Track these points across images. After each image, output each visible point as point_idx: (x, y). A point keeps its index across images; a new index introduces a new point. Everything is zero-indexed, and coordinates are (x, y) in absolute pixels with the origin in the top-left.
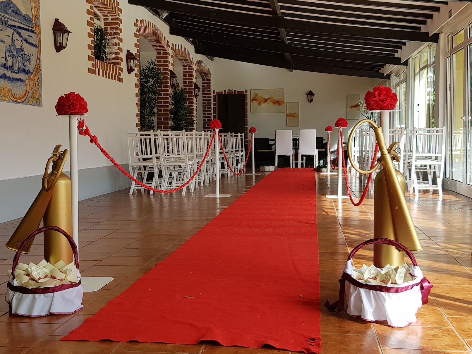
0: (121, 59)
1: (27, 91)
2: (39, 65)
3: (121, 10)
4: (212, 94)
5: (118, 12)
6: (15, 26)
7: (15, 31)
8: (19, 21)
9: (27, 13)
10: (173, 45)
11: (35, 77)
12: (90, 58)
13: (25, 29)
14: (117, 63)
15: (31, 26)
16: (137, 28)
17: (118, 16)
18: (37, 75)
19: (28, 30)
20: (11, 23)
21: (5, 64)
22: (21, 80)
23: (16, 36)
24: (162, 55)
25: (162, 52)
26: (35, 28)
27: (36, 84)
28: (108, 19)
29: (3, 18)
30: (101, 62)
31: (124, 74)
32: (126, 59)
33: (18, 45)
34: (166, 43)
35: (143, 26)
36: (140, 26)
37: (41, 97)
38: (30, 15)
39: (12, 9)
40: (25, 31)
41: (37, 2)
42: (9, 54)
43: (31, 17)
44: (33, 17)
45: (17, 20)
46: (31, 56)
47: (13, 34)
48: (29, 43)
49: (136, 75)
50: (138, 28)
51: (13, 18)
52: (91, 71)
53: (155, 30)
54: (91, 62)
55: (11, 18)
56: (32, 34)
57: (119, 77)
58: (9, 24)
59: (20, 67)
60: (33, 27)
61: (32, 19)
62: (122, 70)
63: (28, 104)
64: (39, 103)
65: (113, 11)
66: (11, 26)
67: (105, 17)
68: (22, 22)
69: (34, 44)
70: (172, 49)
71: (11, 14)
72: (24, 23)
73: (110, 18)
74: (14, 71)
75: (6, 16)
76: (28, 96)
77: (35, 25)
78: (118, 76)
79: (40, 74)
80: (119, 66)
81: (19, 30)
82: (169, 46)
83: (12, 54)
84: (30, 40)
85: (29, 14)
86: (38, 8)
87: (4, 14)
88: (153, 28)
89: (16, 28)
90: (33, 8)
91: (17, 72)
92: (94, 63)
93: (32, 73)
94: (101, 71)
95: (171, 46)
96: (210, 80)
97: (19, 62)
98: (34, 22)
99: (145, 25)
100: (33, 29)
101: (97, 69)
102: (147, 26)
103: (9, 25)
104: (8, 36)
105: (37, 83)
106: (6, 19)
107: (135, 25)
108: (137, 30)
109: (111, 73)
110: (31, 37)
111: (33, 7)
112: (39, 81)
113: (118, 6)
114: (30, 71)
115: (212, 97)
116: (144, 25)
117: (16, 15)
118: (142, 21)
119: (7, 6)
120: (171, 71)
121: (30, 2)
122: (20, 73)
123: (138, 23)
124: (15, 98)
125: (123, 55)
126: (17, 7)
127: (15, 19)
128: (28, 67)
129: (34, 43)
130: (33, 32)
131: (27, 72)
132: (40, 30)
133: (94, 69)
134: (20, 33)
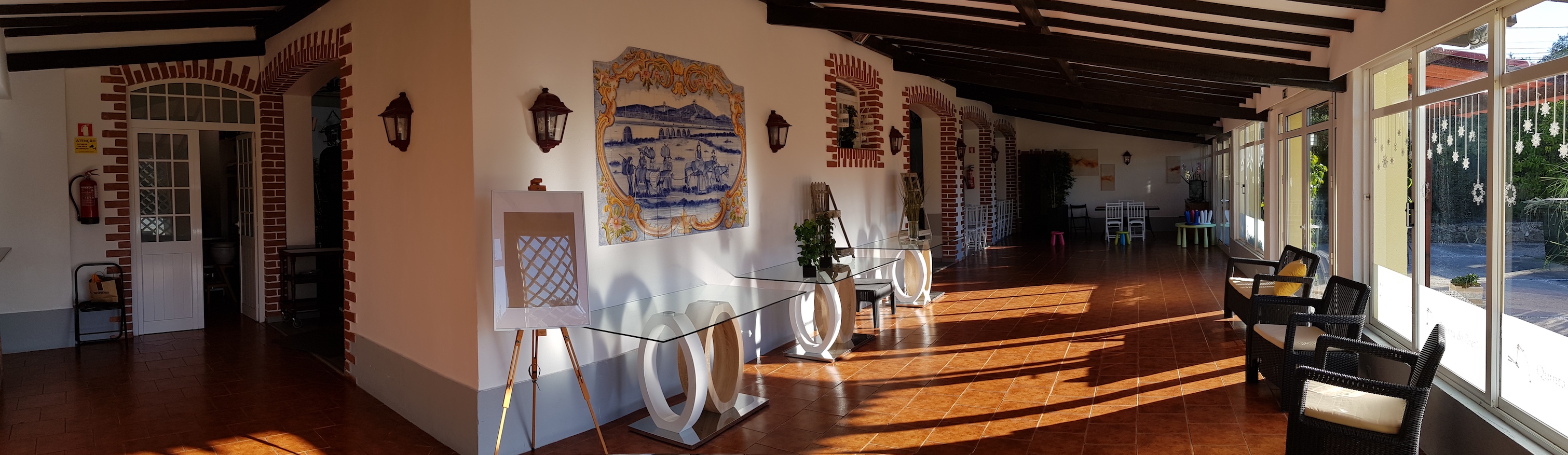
0: (882, 140)
1: (723, 212)
2: (743, 175)
3: (881, 81)
4: (1017, 154)
5: (877, 83)
6: (702, 135)
7: (702, 141)
8: (708, 126)
9: (723, 113)
10: (962, 108)
11: (737, 191)
12: (829, 149)
13: (718, 135)
14: (875, 146)
15: (729, 129)
16: (907, 97)
17: (876, 89)
18: (739, 188)
19: (724, 135)
20: (693, 132)
21: (685, 187)
22: (712, 201)
23: (704, 147)
24: (947, 122)
25: (947, 118)
26: (736, 129)
27: (737, 199)
29: (681, 130)
30: (848, 151)
31: (887, 157)
32: (889, 138)
33: (707, 157)
34: (951, 107)
35: (915, 93)
36: (911, 93)
37: (746, 215)
38: (728, 115)
39: (697, 114)
40: (720, 137)
41: (741, 96)
42: (692, 172)
43: (730, 117)
44: (734, 117)
45: (705, 126)
46: (730, 165)
47: (698, 146)
48: (727, 151)
49: (905, 154)
50: (909, 98)
51: (699, 126)
52: (830, 164)
53: (934, 95)
54: (831, 154)
55: (695, 125)
56: (730, 138)
57: (878, 162)
58: (692, 134)
59: (710, 184)
60: (732, 129)
61: (731, 119)
62: (882, 153)
63: (725, 228)
64: (743, 223)
65: (868, 83)
66: (695, 136)
67: (860, 91)
68: (714, 127)
69: (735, 150)
70: (961, 113)
71: (696, 121)
72: (718, 127)
73: (866, 91)
74: (700, 192)
75: (687, 125)
76: (725, 218)
77: (736, 125)
78: (875, 162)
79: (745, 186)
80: (878, 149)
81: (709, 139)
82: (955, 111)
83: (697, 170)
84: (728, 146)
85: (726, 114)
86: (741, 103)
87: (682, 124)
88: (931, 93)
89: (703, 137)
90: (733, 105)
91: (705, 192)
92: (837, 153)
93: (730, 188)
94: (848, 160)
95: (958, 110)
96: (1015, 139)
97: (710, 177)
98: (734, 122)
99: (919, 92)
100: (732, 132)
101: (841, 160)
102: (923, 92)
103: (692, 136)
104: (690, 150)
105: (739, 198)
106: (686, 130)
107: (904, 94)
108: (907, 100)
109: (864, 160)
110: (730, 142)
111: (733, 103)
112: (742, 195)
113: (876, 77)
114: (729, 185)
115: (1017, 158)
116: (917, 92)
117: (703, 121)
118: (915, 89)
119: (689, 112)
120: (959, 139)
121: (728, 98)
122: (711, 192)
123: (908, 92)
124: (701, 226)
125: (885, 135)
126: (706, 110)
127: (702, 126)
128: (724, 182)
129: (734, 148)
130: (733, 135)
131: (722, 188)
132: (744, 130)
133: (837, 161)
134: (711, 142)
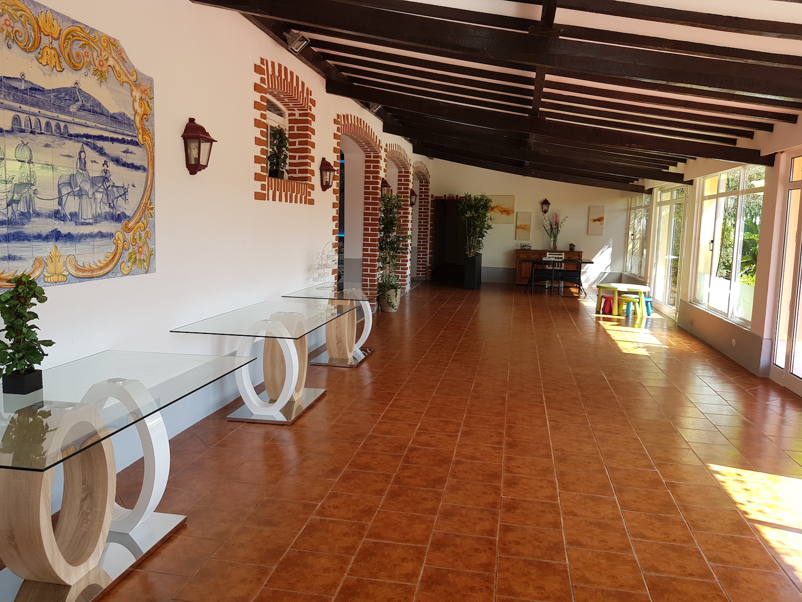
0: (313, 173)
1: (119, 252)
2: (149, 201)
3: (313, 103)
4: (430, 199)
5: (310, 104)
6: (88, 136)
7: (87, 145)
8: (98, 125)
9: (122, 110)
10: (387, 145)
11: (140, 223)
12: (258, 177)
13: (113, 140)
14: (306, 179)
15: (131, 134)
17: (309, 111)
18: (143, 219)
19: (123, 141)
20: (74, 130)
21: (57, 212)
22: (101, 235)
23: (90, 154)
24: (372, 159)
25: (372, 155)
26: (140, 137)
27: (140, 235)
28: (294, 115)
29: (53, 123)
30: (278, 182)
31: (317, 193)
32: (319, 170)
33: (95, 169)
34: (378, 143)
35: (346, 123)
36: (343, 123)
37: (152, 256)
38: (130, 114)
39: (80, 103)
40: (116, 144)
41: (148, 90)
43: (132, 118)
44: (138, 119)
45: (94, 124)
46: (131, 186)
47: (81, 152)
48: (125, 165)
49: (335, 191)
50: (340, 127)
51: (83, 122)
52: (259, 196)
53: (364, 127)
54: (259, 183)
55: (76, 120)
56: (131, 148)
57: (308, 197)
58: (72, 132)
60: (134, 134)
61: (134, 121)
62: (312, 187)
63: (121, 274)
64: (147, 267)
65: (301, 103)
66: (77, 136)
67: (290, 112)
68: (108, 128)
69: (139, 165)
70: (386, 150)
71: (78, 113)
72: (114, 129)
73: (297, 112)
74: (83, 221)
75: (62, 117)
76: (120, 261)
77: (141, 131)
79: (152, 217)
80: (308, 182)
81: (100, 144)
82: (381, 147)
83: (78, 188)
84: (129, 159)
85: (126, 112)
86: (149, 101)
87: (55, 115)
88: (361, 124)
89: (89, 140)
90: (138, 101)
91: (91, 221)
92: (266, 183)
93: (129, 218)
94: (278, 193)
95: (384, 147)
96: (428, 182)
97: (99, 201)
98: (138, 125)
99: (350, 122)
100: (134, 139)
101: (271, 192)
102: (353, 122)
103: (71, 135)
104: (69, 156)
105: (143, 234)
106: (62, 125)
107: (335, 122)
108: (338, 130)
109: (294, 195)
110: (132, 153)
111: (138, 99)
112: (147, 229)
113: (310, 96)
114: (128, 214)
116: (348, 122)
117: (90, 116)
118: (346, 117)
119: (67, 98)
120: (383, 178)
121: (130, 90)
122: (100, 222)
123: (339, 120)
124: (84, 271)
125: (315, 166)
126: (95, 100)
127: (89, 123)
128: (120, 209)
129: (137, 163)
130: (136, 144)
131: (118, 218)
132: (152, 139)
133: (266, 192)
134: (102, 149)
